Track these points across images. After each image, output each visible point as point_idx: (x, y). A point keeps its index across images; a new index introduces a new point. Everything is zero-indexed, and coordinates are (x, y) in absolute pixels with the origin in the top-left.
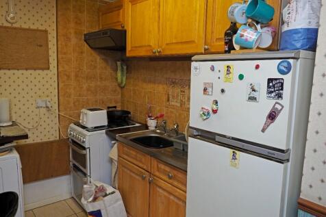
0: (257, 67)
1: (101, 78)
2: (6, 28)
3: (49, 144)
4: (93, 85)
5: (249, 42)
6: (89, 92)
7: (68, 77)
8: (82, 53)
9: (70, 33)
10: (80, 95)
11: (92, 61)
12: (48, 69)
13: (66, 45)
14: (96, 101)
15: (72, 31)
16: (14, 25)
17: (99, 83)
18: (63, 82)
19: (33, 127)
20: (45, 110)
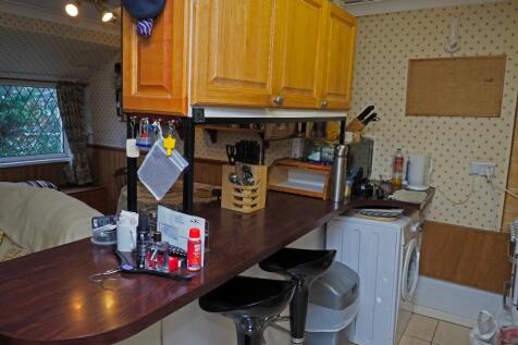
12: (499, 115)
16: (456, 55)
19: (461, 202)
20: (483, 180)
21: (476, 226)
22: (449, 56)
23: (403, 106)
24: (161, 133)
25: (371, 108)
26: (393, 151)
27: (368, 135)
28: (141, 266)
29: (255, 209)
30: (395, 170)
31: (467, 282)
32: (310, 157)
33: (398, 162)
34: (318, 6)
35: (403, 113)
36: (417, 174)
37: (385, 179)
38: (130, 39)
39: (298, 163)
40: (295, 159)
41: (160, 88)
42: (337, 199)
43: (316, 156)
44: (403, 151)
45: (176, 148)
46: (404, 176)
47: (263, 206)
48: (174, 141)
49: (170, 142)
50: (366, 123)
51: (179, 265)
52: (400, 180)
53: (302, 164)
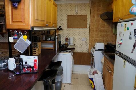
0: (132, 24)
1: (106, 31)
2: (75, 15)
3: (85, 53)
4: (103, 34)
5: (135, 13)
6: (101, 37)
7: (93, 31)
8: (99, 22)
9: (95, 15)
10: (97, 38)
11: (103, 25)
12: (87, 28)
13: (93, 19)
14: (104, 40)
15: (96, 14)
16: (77, 15)
17: (105, 33)
18: (91, 32)
19: (80, 47)
20: (85, 42)
21: (84, 52)
22: (76, 15)
23: (66, 26)
24: (22, 34)
25: (60, 27)
26: (65, 37)
27: (59, 33)
28: (21, 72)
29: (39, 54)
30: (66, 41)
31: (83, 64)
32: (48, 39)
33: (67, 39)
34: (51, 1)
35: (67, 28)
36: (71, 42)
37: (64, 43)
38: (8, 8)
39: (45, 41)
40: (44, 40)
41: (21, 22)
42: (57, 49)
43: (49, 39)
44: (68, 36)
45: (27, 39)
46: (68, 42)
47: (40, 53)
48: (27, 36)
49: (25, 37)
50: (59, 30)
51: (32, 70)
52: (68, 43)
53: (46, 41)
